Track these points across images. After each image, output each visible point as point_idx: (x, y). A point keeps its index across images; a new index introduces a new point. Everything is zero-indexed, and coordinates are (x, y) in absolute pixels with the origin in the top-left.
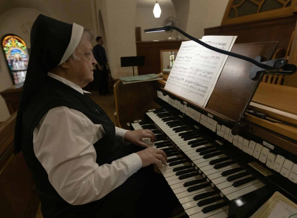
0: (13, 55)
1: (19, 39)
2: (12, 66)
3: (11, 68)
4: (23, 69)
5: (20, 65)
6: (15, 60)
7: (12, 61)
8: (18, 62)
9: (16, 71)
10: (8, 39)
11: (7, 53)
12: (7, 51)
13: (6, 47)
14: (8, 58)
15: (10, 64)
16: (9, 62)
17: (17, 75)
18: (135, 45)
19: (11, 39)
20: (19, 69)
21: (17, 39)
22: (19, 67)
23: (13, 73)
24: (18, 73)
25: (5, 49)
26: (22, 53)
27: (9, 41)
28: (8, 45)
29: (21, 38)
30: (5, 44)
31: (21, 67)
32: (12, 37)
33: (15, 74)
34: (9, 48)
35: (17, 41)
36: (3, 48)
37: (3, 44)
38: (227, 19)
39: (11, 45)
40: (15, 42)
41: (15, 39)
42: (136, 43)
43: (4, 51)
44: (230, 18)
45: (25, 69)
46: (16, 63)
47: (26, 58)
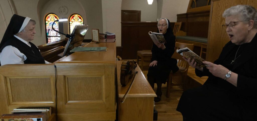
1: (56, 16)
2: (48, 33)
3: (47, 35)
4: (54, 36)
5: (53, 33)
9: (50, 37)
10: (50, 16)
11: (47, 24)
12: (47, 23)
13: (47, 21)
14: (47, 28)
15: (47, 32)
16: (47, 30)
17: (50, 39)
18: (120, 24)
19: (51, 16)
20: (52, 35)
21: (55, 16)
22: (53, 34)
23: (48, 37)
24: (51, 38)
25: (47, 22)
28: (49, 20)
29: (57, 16)
30: (47, 19)
32: (52, 15)
33: (49, 38)
34: (49, 21)
35: (55, 17)
36: (45, 21)
37: (46, 19)
38: (190, 9)
39: (51, 20)
40: (53, 18)
41: (54, 16)
42: (121, 23)
43: (46, 23)
44: (192, 8)
45: (56, 35)
46: (51, 31)
47: (58, 28)
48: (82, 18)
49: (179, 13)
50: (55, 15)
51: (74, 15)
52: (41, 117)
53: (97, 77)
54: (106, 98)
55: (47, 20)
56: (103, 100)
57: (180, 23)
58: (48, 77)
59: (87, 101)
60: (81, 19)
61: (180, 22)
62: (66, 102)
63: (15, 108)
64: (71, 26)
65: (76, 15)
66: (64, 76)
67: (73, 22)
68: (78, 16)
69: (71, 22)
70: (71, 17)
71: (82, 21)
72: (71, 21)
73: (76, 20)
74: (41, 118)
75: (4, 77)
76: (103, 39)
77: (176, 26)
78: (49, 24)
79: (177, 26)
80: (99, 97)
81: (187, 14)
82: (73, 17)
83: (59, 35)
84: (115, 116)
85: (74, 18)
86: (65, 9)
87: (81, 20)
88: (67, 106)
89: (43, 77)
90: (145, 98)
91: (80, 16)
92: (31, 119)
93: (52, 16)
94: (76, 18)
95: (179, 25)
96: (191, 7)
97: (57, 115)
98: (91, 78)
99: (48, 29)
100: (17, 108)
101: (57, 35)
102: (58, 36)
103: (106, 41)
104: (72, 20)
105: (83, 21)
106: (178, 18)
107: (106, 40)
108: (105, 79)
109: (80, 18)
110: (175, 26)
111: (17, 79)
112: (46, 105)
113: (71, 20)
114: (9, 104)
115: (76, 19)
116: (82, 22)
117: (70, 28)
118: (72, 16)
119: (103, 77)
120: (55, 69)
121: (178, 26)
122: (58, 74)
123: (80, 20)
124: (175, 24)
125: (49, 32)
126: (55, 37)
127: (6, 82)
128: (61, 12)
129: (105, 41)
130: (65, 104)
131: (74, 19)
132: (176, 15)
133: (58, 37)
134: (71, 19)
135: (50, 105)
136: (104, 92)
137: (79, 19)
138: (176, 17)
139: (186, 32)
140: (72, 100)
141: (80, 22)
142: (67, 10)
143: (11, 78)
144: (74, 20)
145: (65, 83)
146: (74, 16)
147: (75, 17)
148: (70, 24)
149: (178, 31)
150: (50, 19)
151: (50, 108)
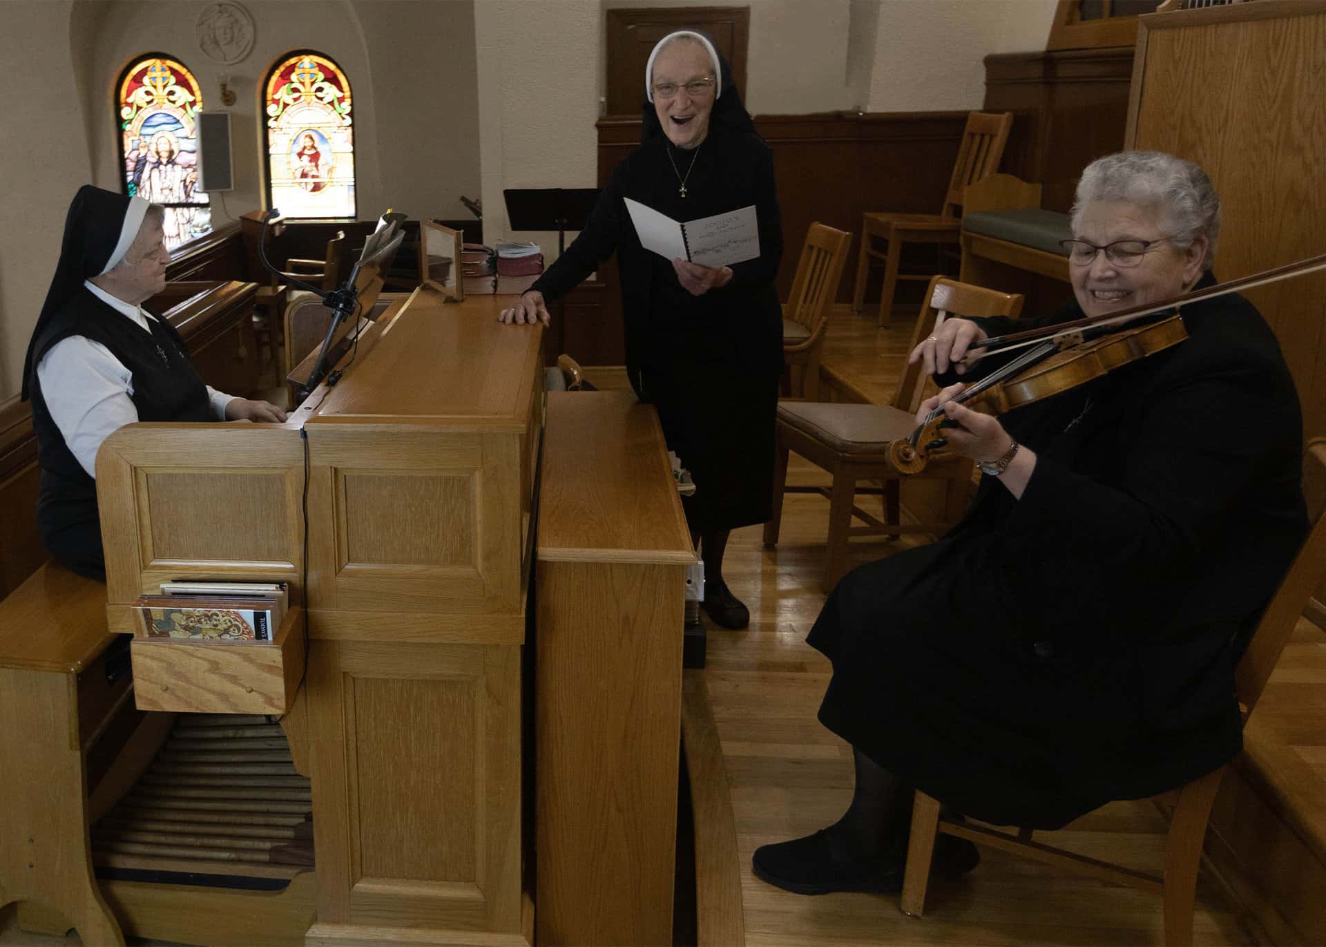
0: (148, 139)
1: (183, 71)
4: (172, 201)
5: (167, 183)
6: (152, 158)
7: (141, 163)
8: (162, 167)
10: (144, 72)
11: (127, 127)
12: (130, 121)
13: (130, 105)
14: (130, 155)
16: (130, 165)
19: (154, 75)
21: (174, 72)
25: (126, 113)
26: (181, 133)
27: (146, 80)
28: (138, 96)
29: (189, 71)
30: (129, 94)
31: (166, 192)
32: (158, 63)
34: (139, 108)
35: (173, 80)
36: (118, 107)
37: (124, 92)
38: (1069, 22)
39: (150, 98)
40: (165, 87)
41: (168, 73)
42: (598, 126)
43: (120, 121)
44: (1083, 19)
45: (183, 199)
46: (155, 173)
47: (193, 152)
48: (342, 78)
49: (1003, 47)
50: (176, 66)
51: (293, 61)
52: (268, 609)
53: (454, 478)
54: (487, 558)
55: (130, 100)
56: (475, 567)
57: (1003, 122)
58: (276, 472)
59: (417, 568)
60: (340, 89)
61: (1001, 112)
62: (339, 569)
63: (166, 581)
64: (272, 137)
65: (307, 61)
66: (333, 471)
67: (286, 105)
68: (322, 68)
69: (272, 110)
70: (278, 73)
71: (341, 100)
72: (276, 102)
73: (307, 91)
74: (268, 612)
75: (131, 466)
76: (478, 275)
77: (978, 139)
78: (137, 124)
79: (983, 136)
80: (461, 555)
81: (1048, 60)
82: (286, 77)
83: (203, 198)
84: (522, 629)
85: (294, 77)
86: (237, 21)
87: (340, 95)
88: (342, 581)
89: (258, 472)
90: (646, 565)
91: (332, 66)
92: (235, 613)
93: (158, 74)
94: (308, 82)
95: (992, 137)
96: (1077, 17)
97: (306, 612)
98: (431, 478)
99: (133, 156)
100: (175, 581)
101: (188, 196)
102: (195, 201)
103: (495, 287)
104: (284, 94)
105: (352, 97)
106: (989, 83)
107: (496, 281)
108: (485, 484)
109: (332, 79)
110: (966, 137)
111: (170, 475)
112: (269, 575)
113: (276, 97)
114: (145, 566)
115: (303, 83)
116: (346, 107)
117: (271, 151)
118: (282, 68)
119: (478, 476)
120: (305, 443)
121: (987, 138)
122: (311, 464)
123: (331, 92)
124: (969, 128)
125: (139, 178)
126: (179, 210)
127: (136, 487)
128: (216, 42)
129: (491, 290)
130: (336, 574)
131: (297, 85)
132: (982, 58)
133: (193, 209)
134: (276, 91)
135: (282, 576)
136: (479, 536)
137: (326, 85)
138: (981, 75)
139: (1039, 187)
140: (358, 560)
141: (331, 103)
142: (248, 32)
143: (149, 471)
144: (297, 95)
145: (337, 498)
146: (292, 69)
147: (297, 71)
148: (271, 123)
149: (986, 174)
150: (148, 93)
151: (285, 584)
